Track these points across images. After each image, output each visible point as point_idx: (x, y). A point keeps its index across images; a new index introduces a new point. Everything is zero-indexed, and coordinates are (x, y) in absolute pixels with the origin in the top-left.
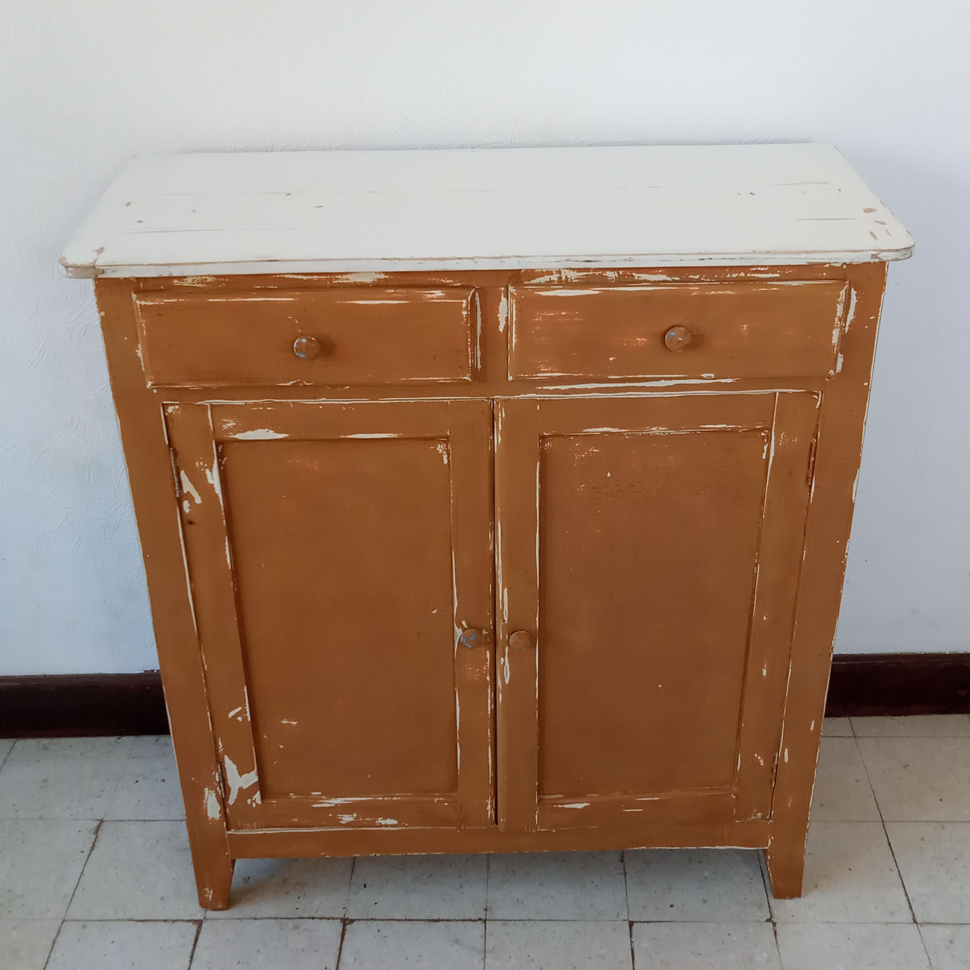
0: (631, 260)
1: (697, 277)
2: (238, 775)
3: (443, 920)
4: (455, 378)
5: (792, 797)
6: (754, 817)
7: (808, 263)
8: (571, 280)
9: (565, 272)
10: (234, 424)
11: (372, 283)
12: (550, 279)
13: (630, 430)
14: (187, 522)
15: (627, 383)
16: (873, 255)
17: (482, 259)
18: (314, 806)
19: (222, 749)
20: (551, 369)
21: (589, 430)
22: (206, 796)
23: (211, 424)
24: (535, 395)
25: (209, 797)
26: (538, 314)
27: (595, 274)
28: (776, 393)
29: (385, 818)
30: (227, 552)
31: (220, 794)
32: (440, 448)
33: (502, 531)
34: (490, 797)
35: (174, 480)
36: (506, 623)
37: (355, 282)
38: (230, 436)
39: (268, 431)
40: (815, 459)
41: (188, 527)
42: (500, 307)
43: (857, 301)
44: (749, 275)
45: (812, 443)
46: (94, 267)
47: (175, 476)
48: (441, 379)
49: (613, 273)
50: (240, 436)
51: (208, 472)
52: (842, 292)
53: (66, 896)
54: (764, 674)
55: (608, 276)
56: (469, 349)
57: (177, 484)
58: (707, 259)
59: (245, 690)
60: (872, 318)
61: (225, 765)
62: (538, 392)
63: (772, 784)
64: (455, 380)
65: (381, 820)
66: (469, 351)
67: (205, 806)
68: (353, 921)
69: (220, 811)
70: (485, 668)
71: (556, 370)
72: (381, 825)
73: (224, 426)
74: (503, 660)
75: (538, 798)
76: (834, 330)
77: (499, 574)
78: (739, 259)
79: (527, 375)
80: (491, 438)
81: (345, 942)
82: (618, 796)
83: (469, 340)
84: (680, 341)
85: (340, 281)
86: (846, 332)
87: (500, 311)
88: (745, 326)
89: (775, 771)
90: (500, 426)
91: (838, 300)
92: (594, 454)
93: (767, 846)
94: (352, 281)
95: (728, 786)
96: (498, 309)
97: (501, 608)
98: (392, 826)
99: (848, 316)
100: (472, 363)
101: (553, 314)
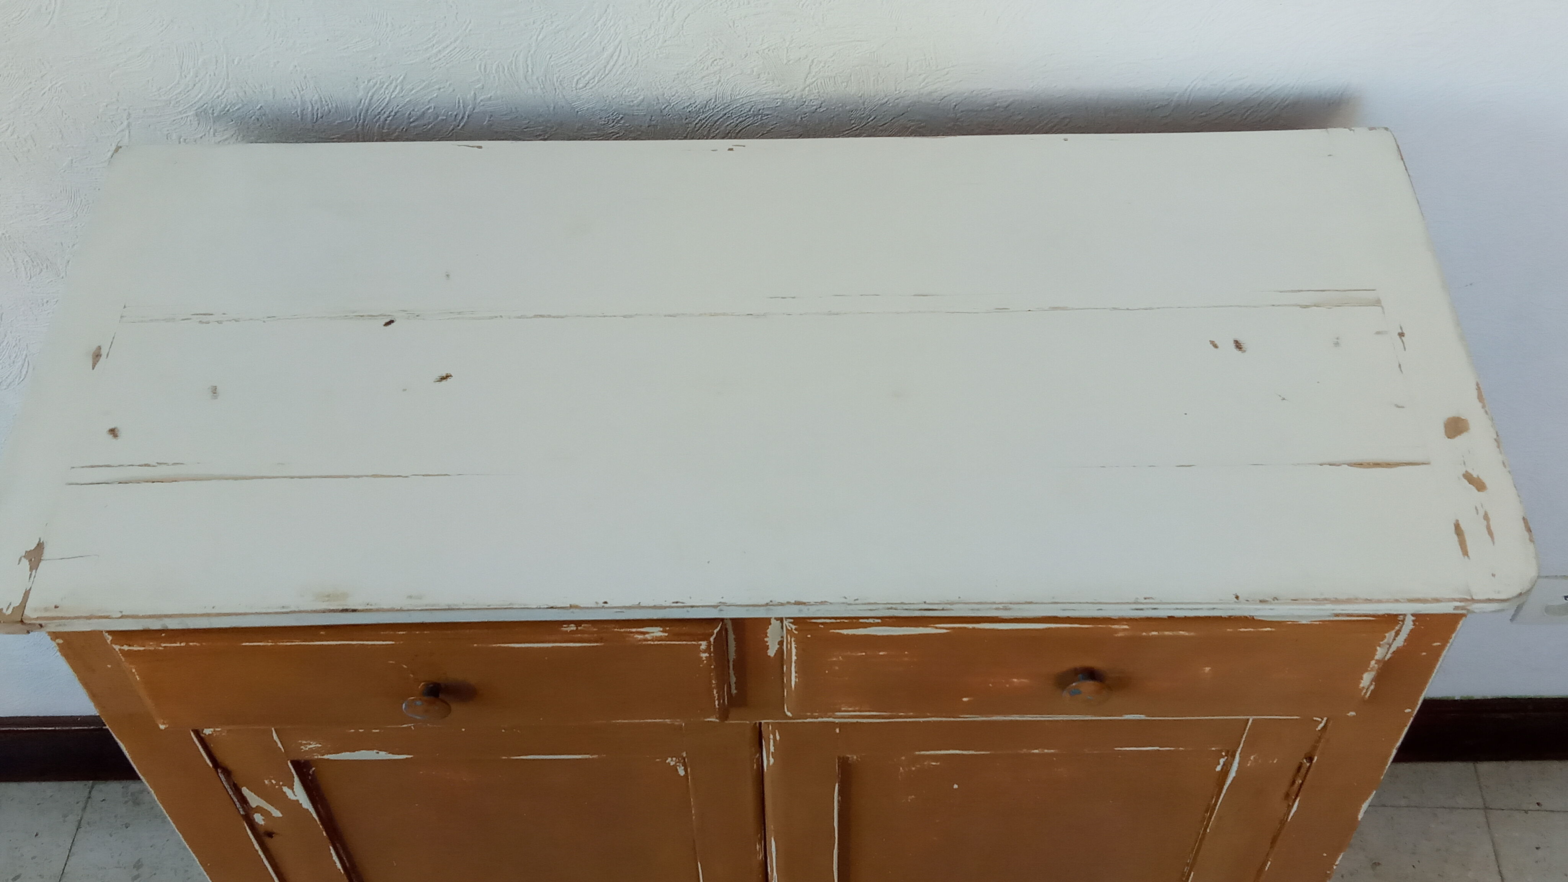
13: (993, 752)
14: (264, 836)
16: (1456, 607)
20: (860, 708)
21: (923, 752)
23: (280, 745)
24: (830, 719)
26: (836, 653)
28: (1248, 720)
30: (335, 859)
32: (672, 761)
33: (777, 847)
35: (231, 799)
38: (317, 757)
39: (377, 752)
40: (1303, 782)
41: (267, 840)
45: (1301, 766)
46: (22, 621)
47: (234, 797)
50: (333, 757)
52: (1390, 634)
56: (715, 691)
57: (239, 804)
58: (1147, 609)
60: (1436, 644)
66: (715, 694)
71: (868, 710)
73: (302, 747)
78: (1208, 609)
80: (758, 757)
83: (714, 682)
87: (768, 635)
88: (1207, 669)
90: (772, 747)
91: (1381, 642)
92: (932, 766)
100: (719, 703)
101: (863, 654)
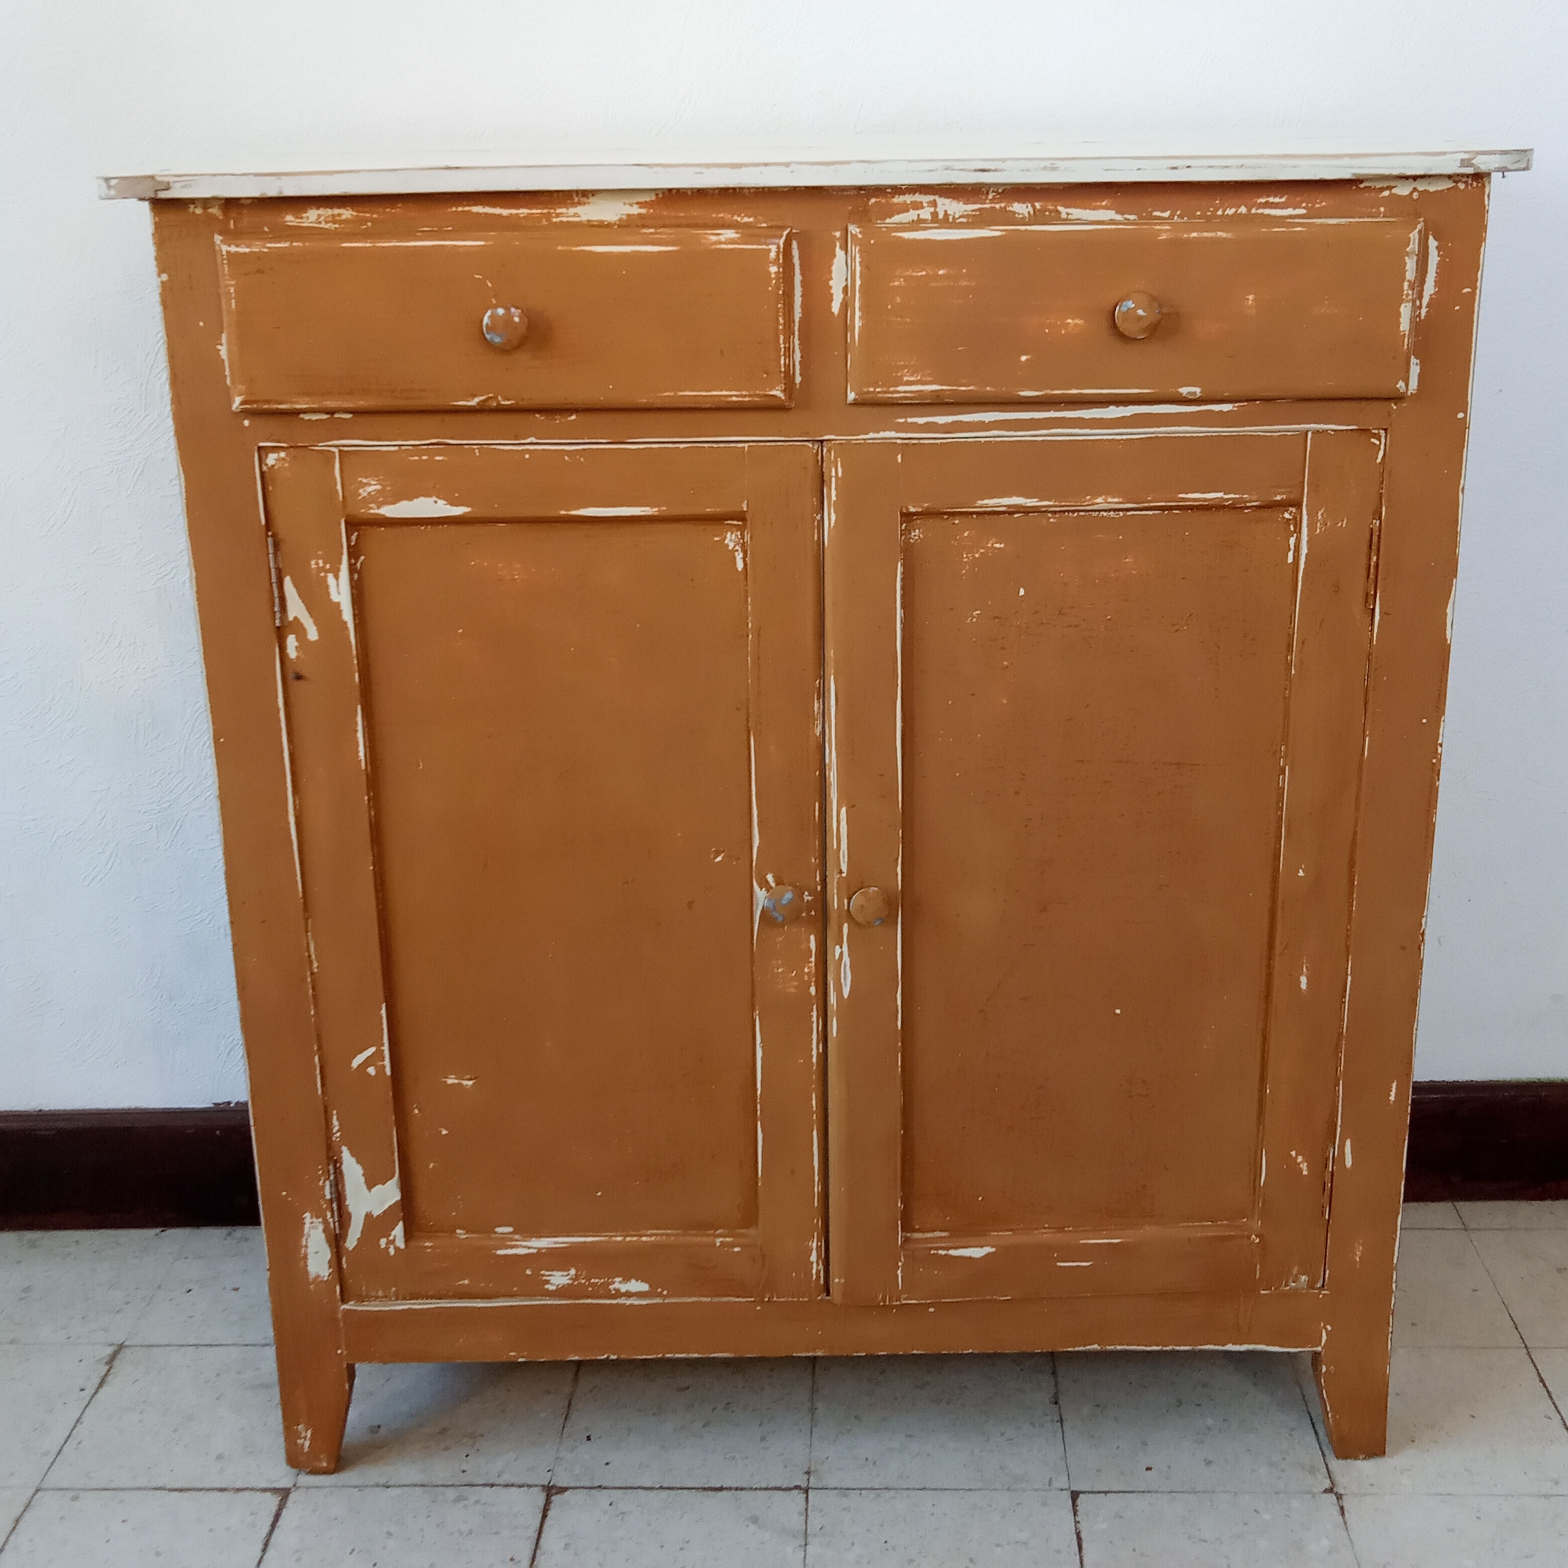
0: (1054, 169)
1: (1166, 214)
2: (365, 1187)
3: (730, 1489)
4: (757, 392)
5: (1361, 1241)
6: (1293, 1284)
7: (1353, 173)
8: (954, 217)
9: (944, 204)
10: (379, 487)
11: (617, 223)
12: (919, 215)
13: (1057, 503)
14: (292, 676)
15: (1052, 411)
16: (1463, 161)
17: (803, 166)
18: (500, 1252)
19: (338, 1134)
20: (922, 376)
21: (986, 502)
22: (306, 1231)
23: (339, 487)
24: (893, 434)
25: (312, 1232)
26: (898, 273)
27: (994, 207)
28: (1307, 432)
29: (626, 1279)
30: (360, 734)
31: (332, 1225)
32: (731, 539)
33: (836, 694)
34: (816, 1234)
35: (272, 592)
36: (844, 875)
37: (589, 221)
38: (372, 511)
39: (436, 502)
40: (1378, 559)
41: (295, 685)
42: (834, 268)
43: (1439, 259)
44: (1253, 211)
45: (1372, 529)
46: (153, 178)
47: (274, 585)
48: (734, 396)
49: (1024, 206)
50: (389, 511)
51: (331, 578)
52: (1414, 235)
53: (46, 1454)
54: (1304, 986)
55: (1017, 211)
56: (782, 337)
57: (277, 600)
58: (1182, 168)
59: (383, 1012)
60: (1466, 290)
61: (343, 1167)
62: (899, 428)
63: (1323, 1213)
64: (757, 395)
65: (620, 1282)
66: (781, 341)
67: (303, 1250)
68: (564, 1490)
69: (329, 1262)
70: (806, 970)
71: (930, 379)
72: (618, 1294)
73: (361, 491)
74: (840, 950)
75: (902, 1237)
76: (1403, 306)
77: (832, 779)
78: (1237, 167)
79: (878, 390)
80: (819, 517)
81: (548, 1522)
82: (1046, 1236)
83: (781, 321)
84: (1140, 318)
85: (565, 219)
86: (1423, 317)
87: (833, 275)
88: (1251, 297)
89: (1329, 1185)
90: (834, 493)
91: (1408, 249)
92: (996, 551)
93: (1320, 1345)
94: (584, 218)
95: (1245, 1220)
96: (831, 272)
97: (835, 847)
98: (640, 1295)
99: (1426, 287)
100: (785, 364)
101: (924, 273)
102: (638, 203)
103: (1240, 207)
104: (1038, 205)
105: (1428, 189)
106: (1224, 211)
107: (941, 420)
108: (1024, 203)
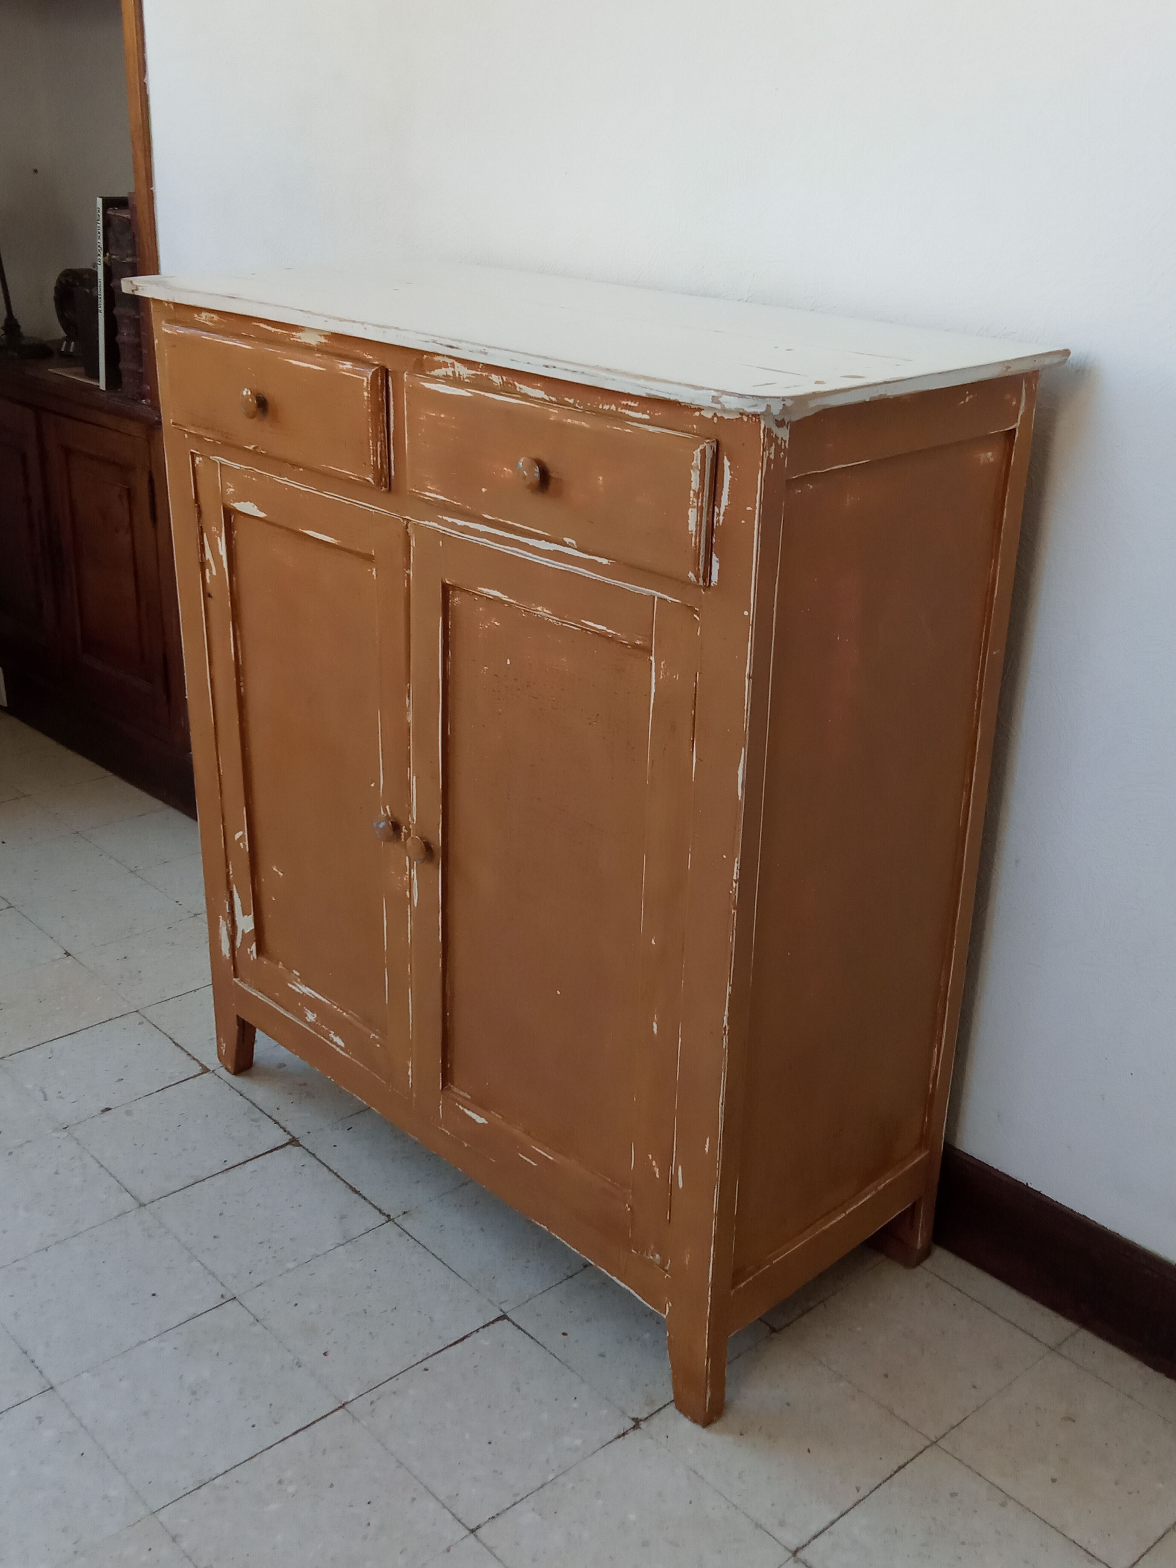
0: (486, 353)
1: (571, 401)
2: (242, 913)
4: (362, 476)
5: (689, 1250)
6: (651, 1257)
7: (647, 394)
8: (463, 378)
9: (458, 364)
10: (234, 490)
11: (315, 346)
12: (447, 372)
13: (518, 603)
14: (207, 596)
15: (513, 535)
16: (714, 396)
17: (370, 326)
19: (232, 878)
20: (435, 488)
21: (482, 589)
22: (221, 925)
23: (220, 485)
24: (436, 525)
25: (223, 926)
27: (482, 375)
28: (653, 597)
29: (336, 1034)
30: (232, 640)
32: (375, 573)
35: (197, 540)
36: (415, 823)
37: (304, 342)
38: (233, 504)
39: (254, 506)
41: (208, 603)
43: (731, 476)
44: (619, 410)
47: (198, 537)
48: (352, 475)
49: (497, 377)
50: (238, 506)
51: (219, 539)
52: (697, 453)
54: (655, 1031)
55: (494, 380)
56: (371, 442)
57: (202, 546)
58: (552, 368)
59: (245, 812)
60: (749, 509)
61: (233, 899)
62: (438, 521)
63: (666, 1214)
64: (362, 479)
65: (333, 1035)
66: (370, 444)
67: (220, 935)
69: (231, 951)
70: (405, 879)
71: (440, 491)
72: (333, 1041)
73: (228, 490)
74: (413, 873)
75: (442, 1083)
76: (690, 510)
77: (411, 754)
79: (417, 491)
83: (371, 431)
84: (524, 477)
85: (294, 338)
86: (721, 524)
89: (670, 1194)
90: (412, 557)
92: (497, 628)
94: (303, 340)
97: (412, 802)
98: (341, 1048)
99: (723, 499)
100: (373, 460)
101: (434, 414)
102: (324, 336)
103: (612, 405)
104: (504, 378)
105: (723, 416)
106: (603, 406)
107: (460, 523)
108: (497, 375)
